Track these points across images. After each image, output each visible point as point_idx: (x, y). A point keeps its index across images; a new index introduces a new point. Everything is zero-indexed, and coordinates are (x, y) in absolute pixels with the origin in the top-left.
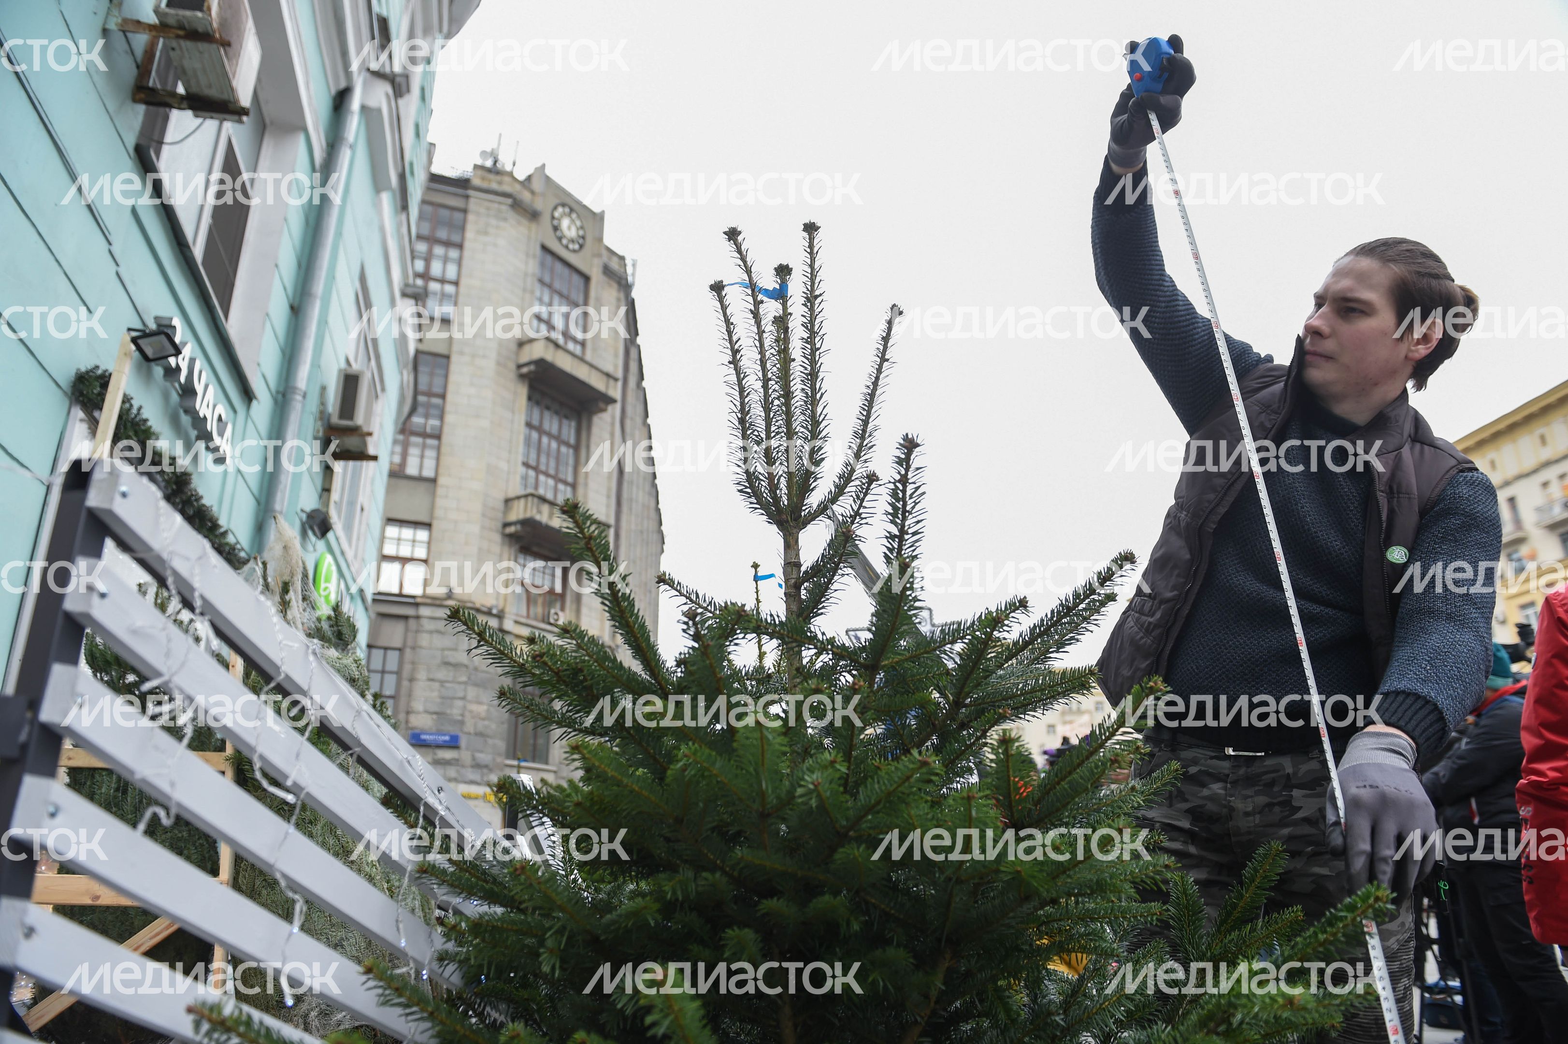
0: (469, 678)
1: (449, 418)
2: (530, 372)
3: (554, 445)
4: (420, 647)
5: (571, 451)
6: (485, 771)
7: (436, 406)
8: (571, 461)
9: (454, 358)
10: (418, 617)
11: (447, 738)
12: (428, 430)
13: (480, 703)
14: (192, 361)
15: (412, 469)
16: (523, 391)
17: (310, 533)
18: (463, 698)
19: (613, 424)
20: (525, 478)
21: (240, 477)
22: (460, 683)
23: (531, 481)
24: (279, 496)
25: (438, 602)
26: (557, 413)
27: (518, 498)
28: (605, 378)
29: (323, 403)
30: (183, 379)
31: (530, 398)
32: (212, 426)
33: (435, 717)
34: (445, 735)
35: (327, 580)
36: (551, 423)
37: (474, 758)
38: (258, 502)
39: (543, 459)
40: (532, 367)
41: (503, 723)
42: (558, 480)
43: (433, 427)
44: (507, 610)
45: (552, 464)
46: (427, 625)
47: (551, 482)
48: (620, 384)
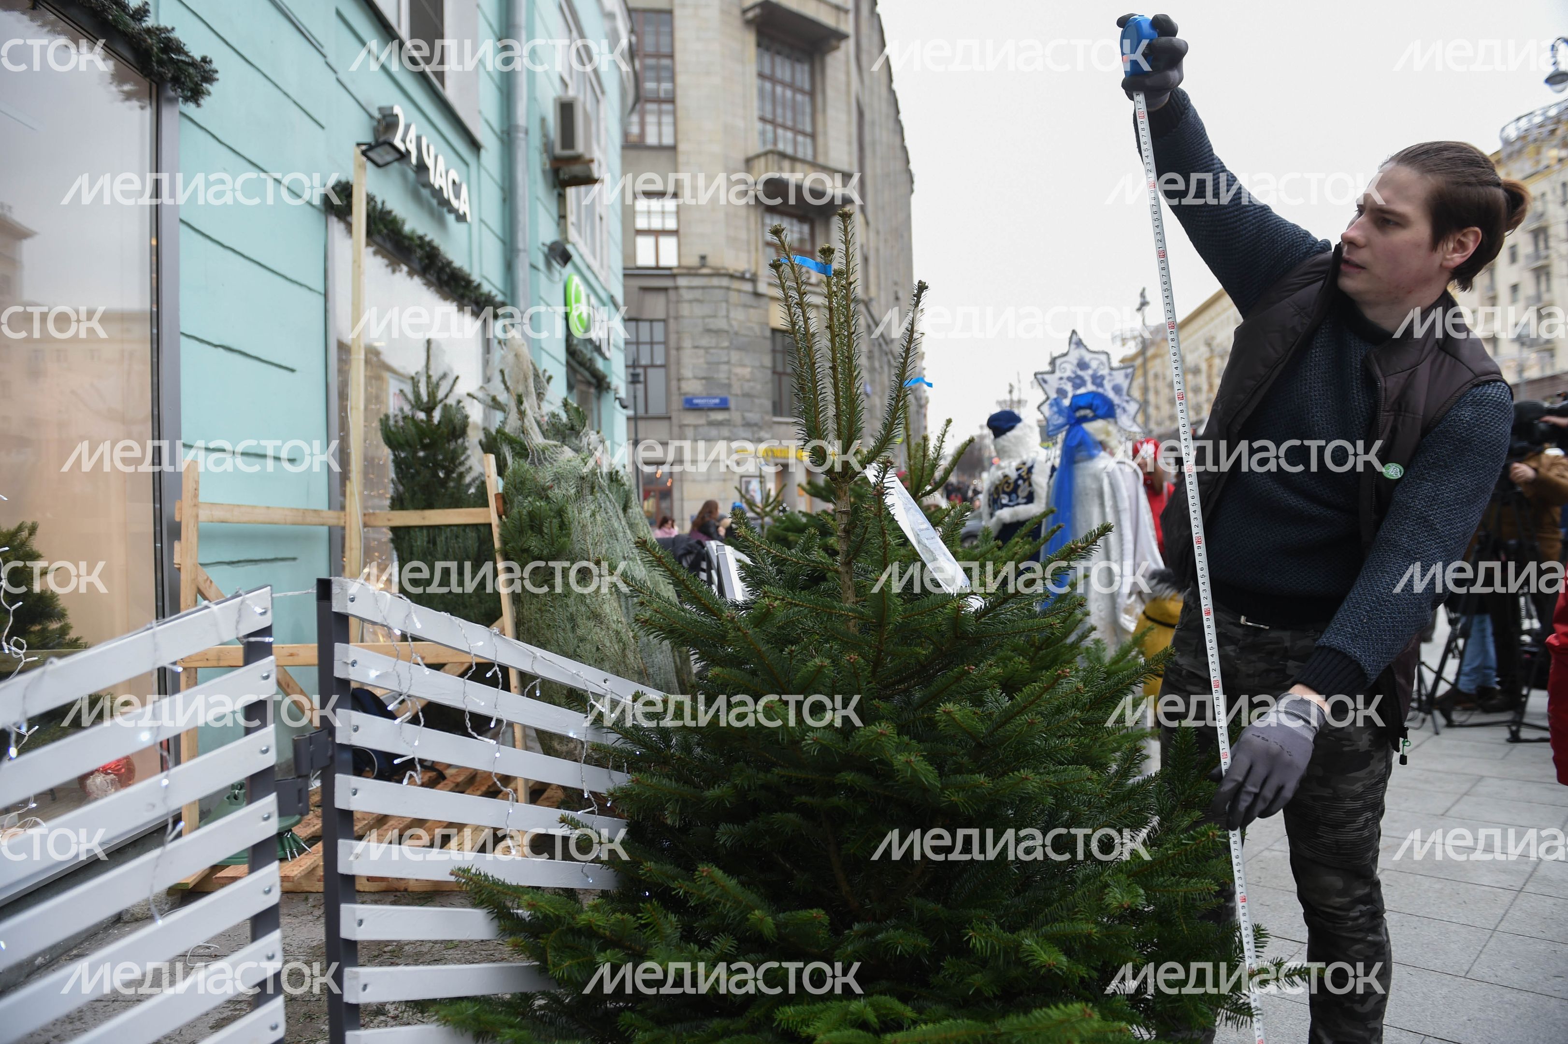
0: (731, 343)
1: (681, 79)
2: (756, 17)
3: (789, 93)
4: (682, 317)
5: (807, 99)
6: (755, 429)
7: (666, 68)
8: (808, 109)
9: (678, 13)
10: (676, 288)
11: (717, 401)
12: (662, 95)
13: (744, 366)
14: (419, 139)
15: (651, 139)
16: (751, 38)
17: (554, 263)
18: (728, 363)
19: (847, 62)
20: (763, 133)
21: (483, 226)
22: (723, 348)
23: (770, 135)
24: (520, 236)
25: (693, 272)
26: (788, 57)
27: (758, 156)
28: (834, 12)
29: (545, 135)
30: (414, 160)
31: (759, 45)
32: (448, 193)
33: (704, 381)
34: (715, 398)
35: (578, 301)
36: (784, 69)
37: (744, 418)
38: (504, 242)
39: (779, 111)
40: (757, 11)
41: (766, 383)
42: (796, 131)
43: (666, 91)
44: (760, 273)
45: (789, 115)
46: (686, 295)
47: (789, 135)
48: (851, 16)
